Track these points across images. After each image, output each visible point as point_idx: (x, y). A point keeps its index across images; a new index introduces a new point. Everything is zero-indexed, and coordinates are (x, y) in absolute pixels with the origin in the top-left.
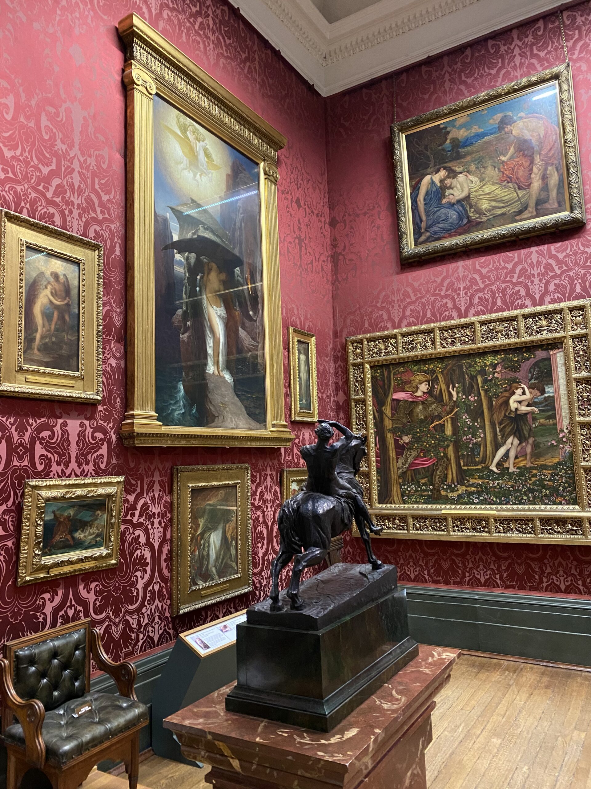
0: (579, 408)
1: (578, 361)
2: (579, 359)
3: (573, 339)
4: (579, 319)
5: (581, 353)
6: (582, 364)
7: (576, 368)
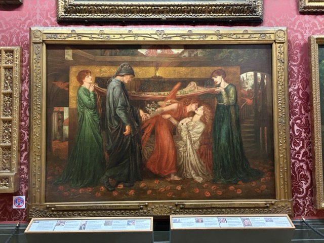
0: (4, 111)
1: (6, 83)
2: (7, 82)
3: (5, 69)
4: (10, 58)
5: (9, 78)
6: (8, 84)
7: (5, 86)
